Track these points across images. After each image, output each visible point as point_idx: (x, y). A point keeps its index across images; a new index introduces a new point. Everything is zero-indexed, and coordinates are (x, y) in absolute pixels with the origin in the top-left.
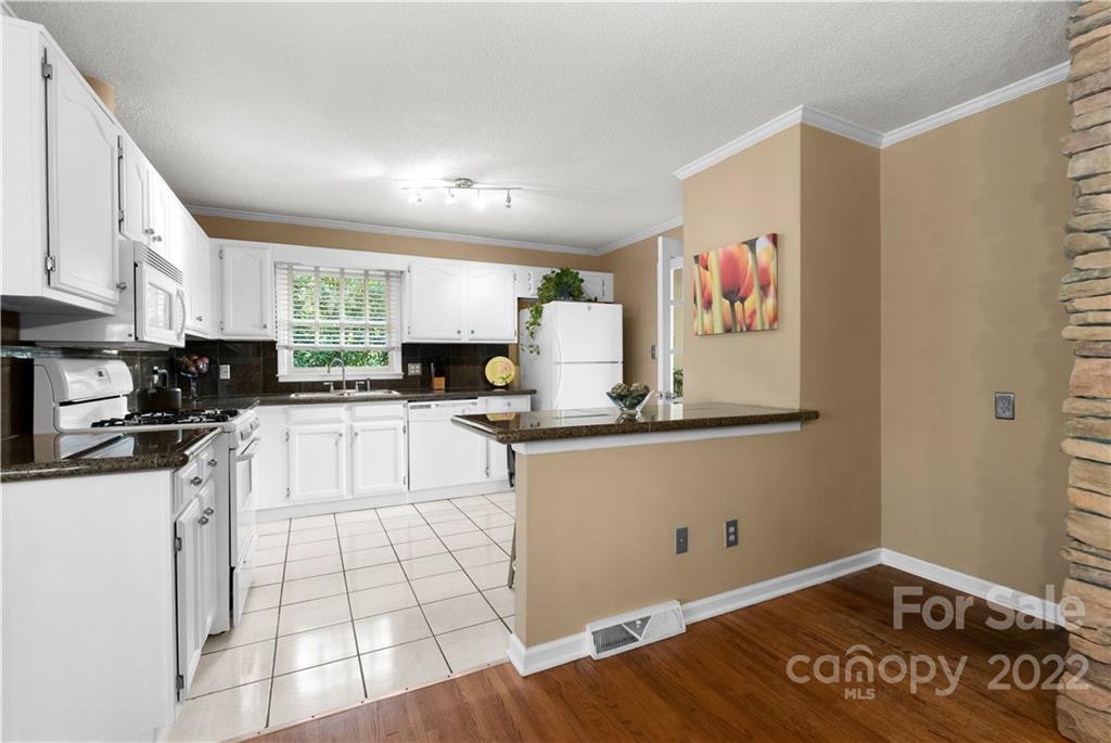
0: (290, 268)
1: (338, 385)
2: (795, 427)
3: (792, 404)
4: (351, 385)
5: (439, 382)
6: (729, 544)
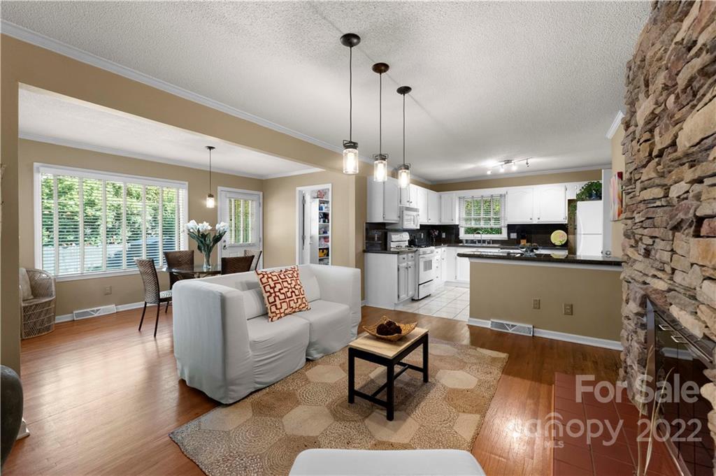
0: (463, 198)
1: (479, 241)
4: (484, 241)
5: (523, 242)
6: (566, 314)
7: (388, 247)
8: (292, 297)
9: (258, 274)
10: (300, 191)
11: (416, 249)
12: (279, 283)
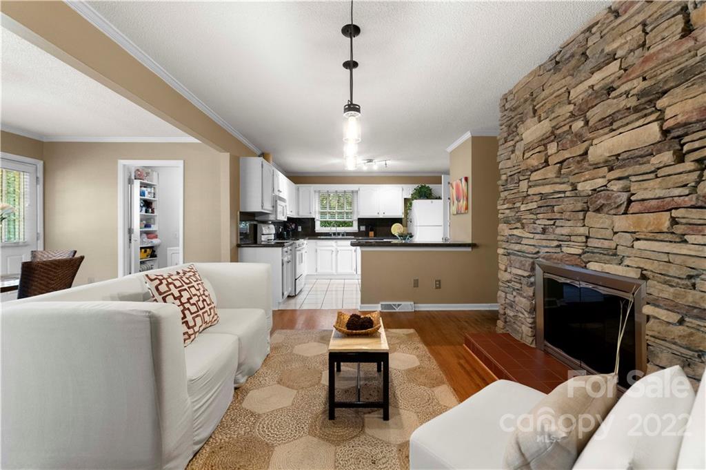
0: (319, 192)
1: (334, 234)
2: (469, 249)
3: (469, 241)
4: (339, 234)
5: (372, 234)
6: (437, 288)
7: (258, 240)
8: (204, 307)
9: (152, 280)
10: (124, 165)
11: (292, 242)
12: (185, 290)
